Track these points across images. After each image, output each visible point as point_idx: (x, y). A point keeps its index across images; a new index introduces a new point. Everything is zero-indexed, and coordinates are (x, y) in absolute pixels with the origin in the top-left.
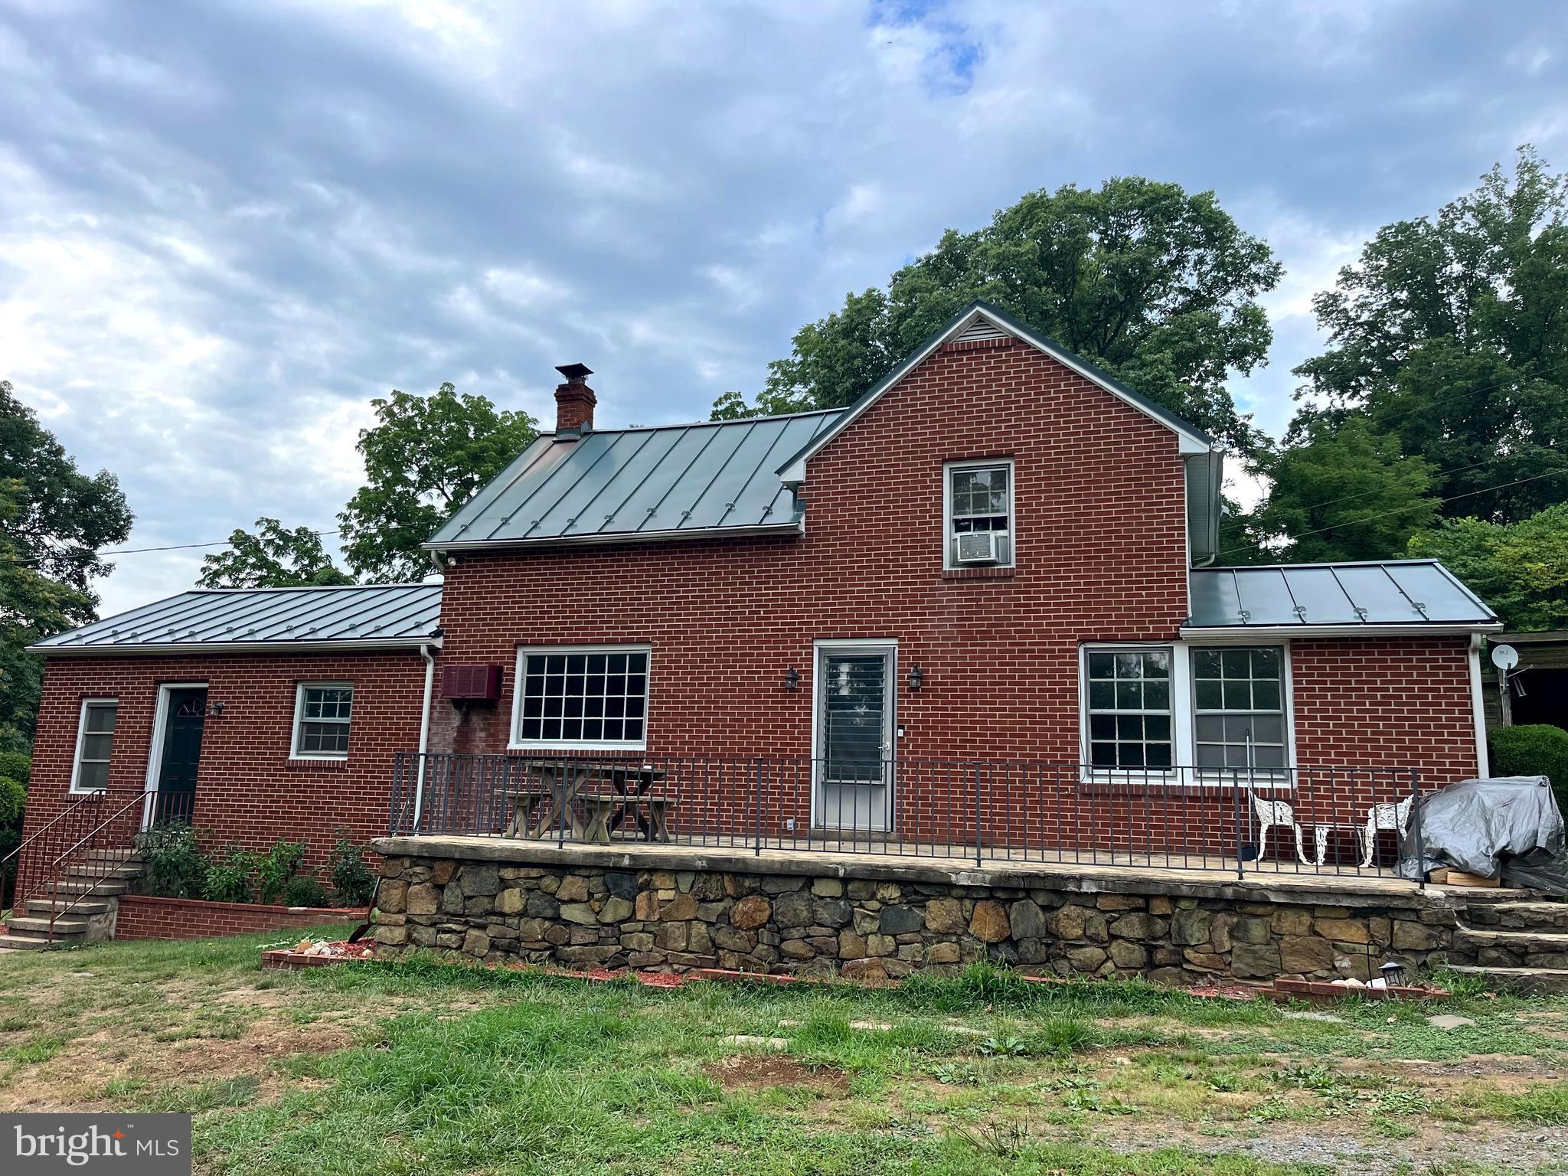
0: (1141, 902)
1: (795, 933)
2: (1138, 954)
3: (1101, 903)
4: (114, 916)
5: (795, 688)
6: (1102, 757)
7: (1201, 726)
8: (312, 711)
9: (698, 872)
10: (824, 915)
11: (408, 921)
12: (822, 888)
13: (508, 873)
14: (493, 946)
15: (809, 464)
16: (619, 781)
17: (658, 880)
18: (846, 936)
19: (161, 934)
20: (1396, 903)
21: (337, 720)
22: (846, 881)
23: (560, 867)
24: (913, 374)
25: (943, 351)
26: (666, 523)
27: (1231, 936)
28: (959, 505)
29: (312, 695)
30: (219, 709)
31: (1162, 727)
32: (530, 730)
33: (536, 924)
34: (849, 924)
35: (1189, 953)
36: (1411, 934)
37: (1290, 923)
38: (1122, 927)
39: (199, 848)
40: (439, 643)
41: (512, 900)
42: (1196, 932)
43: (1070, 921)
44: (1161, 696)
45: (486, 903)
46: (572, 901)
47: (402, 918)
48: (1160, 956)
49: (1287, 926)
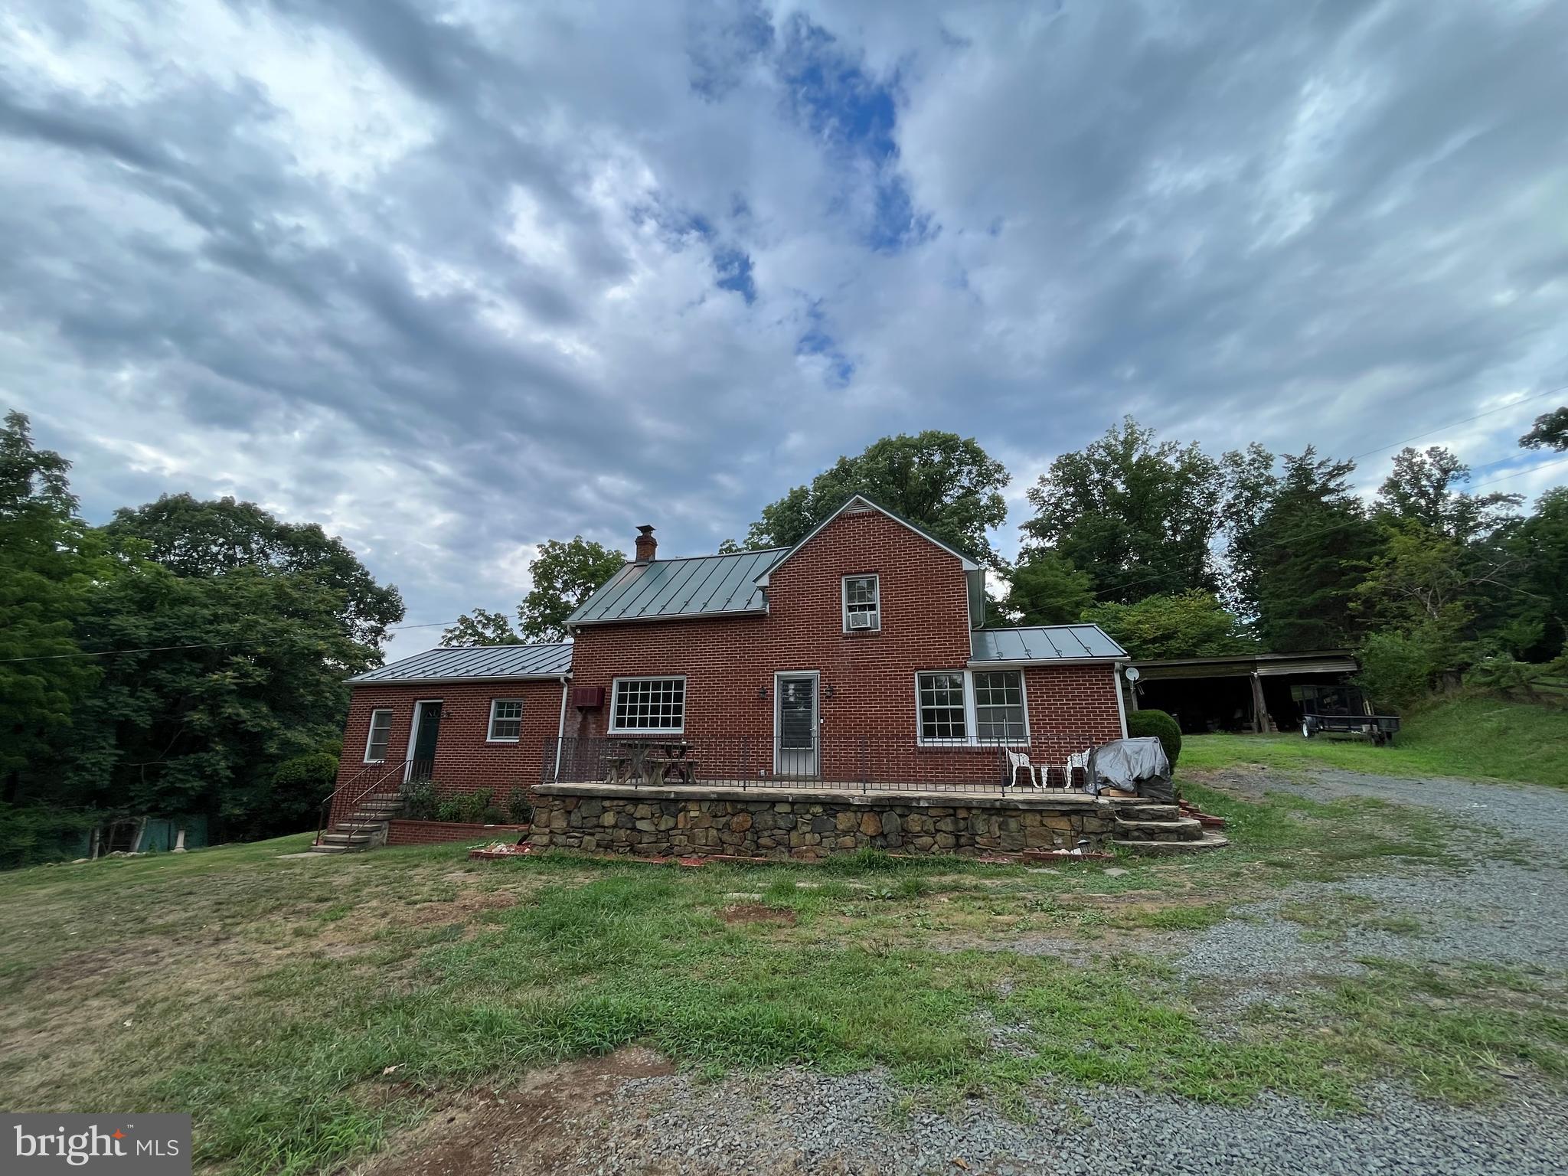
0: (951, 811)
1: (766, 834)
2: (951, 840)
3: (931, 812)
4: (386, 832)
5: (764, 698)
6: (929, 732)
7: (981, 714)
8: (500, 714)
9: (712, 801)
10: (781, 823)
11: (551, 832)
12: (780, 808)
13: (607, 804)
14: (598, 845)
15: (771, 577)
16: (668, 751)
17: (690, 806)
18: (794, 835)
19: (412, 841)
20: (1085, 807)
21: (514, 719)
22: (793, 804)
23: (636, 800)
24: (824, 529)
25: (840, 518)
26: (694, 610)
27: (1000, 829)
28: (850, 598)
29: (500, 705)
30: (448, 714)
31: (959, 715)
32: (620, 723)
33: (622, 832)
34: (795, 828)
35: (978, 839)
36: (1092, 824)
37: (1030, 820)
38: (942, 825)
39: (435, 792)
40: (571, 676)
41: (609, 819)
42: (981, 827)
43: (914, 822)
44: (958, 698)
45: (594, 821)
46: (642, 818)
47: (548, 830)
48: (963, 841)
49: (1028, 822)
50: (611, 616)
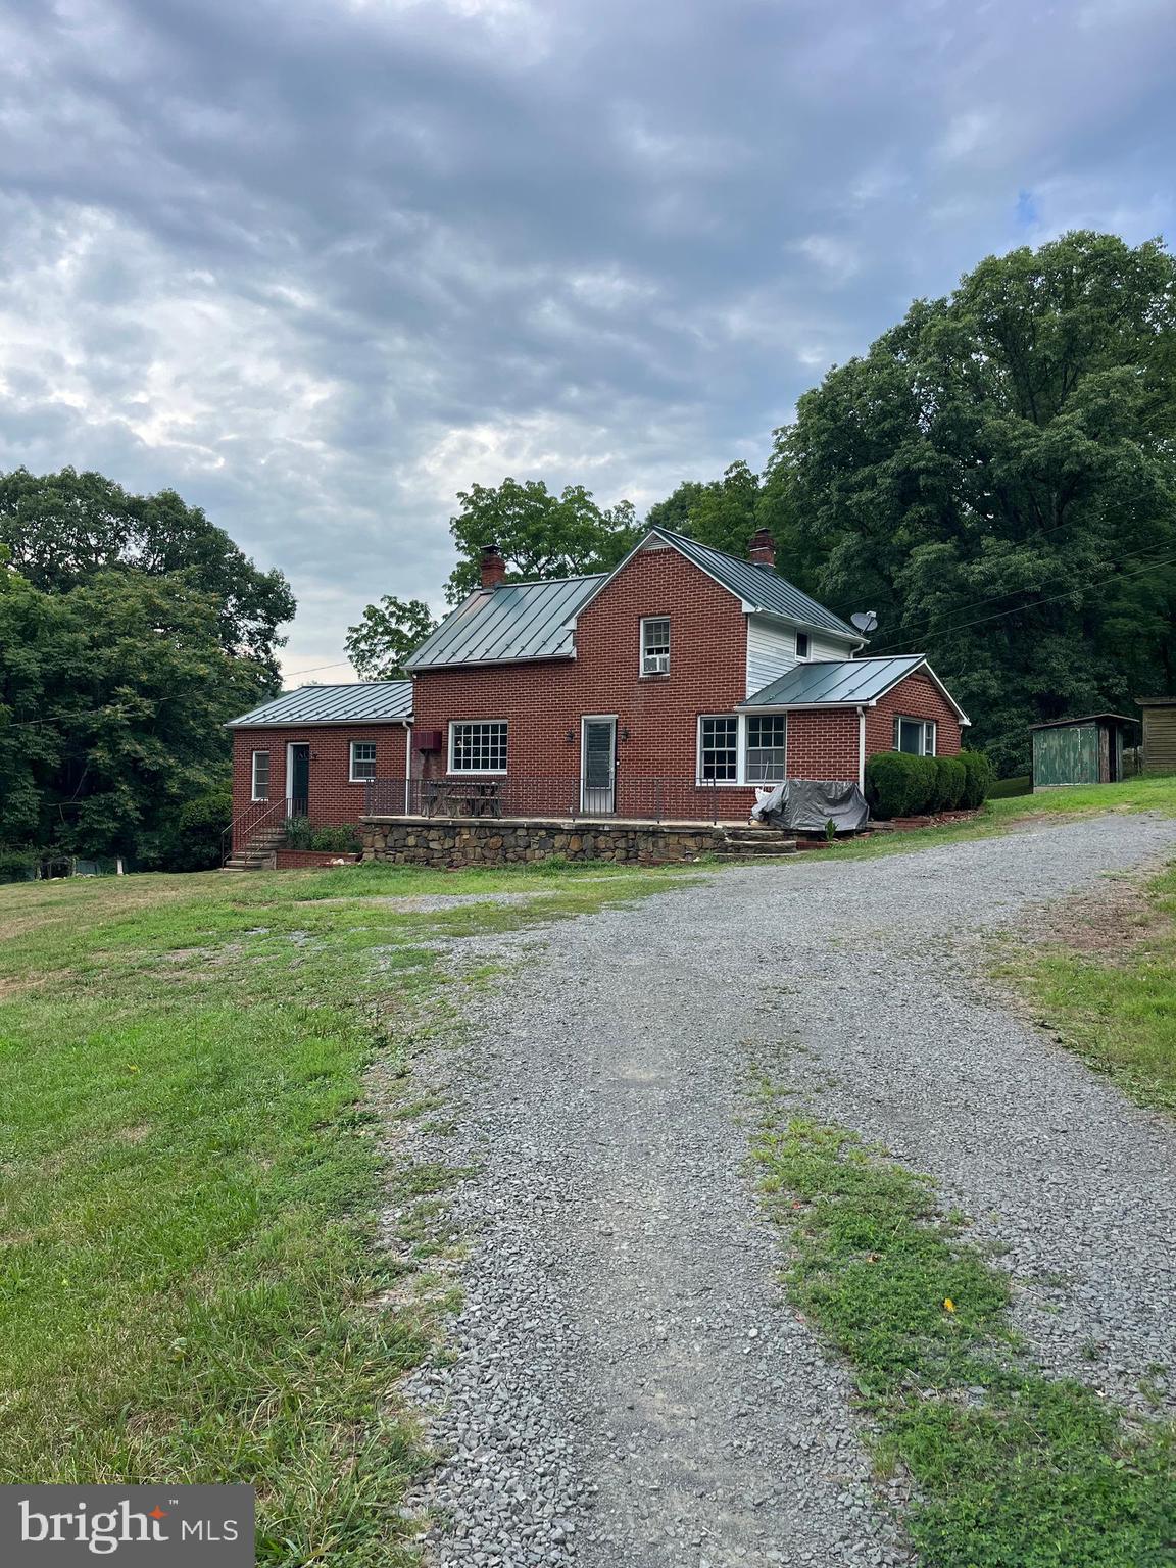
0: (624, 834)
1: (511, 850)
2: (624, 854)
3: (612, 835)
4: (275, 859)
5: (572, 739)
6: (708, 773)
7: (751, 757)
8: (359, 756)
9: (477, 827)
10: (521, 843)
11: (375, 851)
12: (521, 832)
13: (410, 829)
14: (406, 861)
15: (579, 619)
17: (464, 831)
18: (528, 851)
20: (703, 831)
21: (370, 760)
22: (528, 828)
23: (428, 827)
24: (625, 568)
25: (640, 555)
26: (510, 655)
27: (654, 846)
28: (649, 640)
29: (358, 747)
30: (315, 756)
31: (733, 756)
32: (458, 765)
33: (421, 850)
34: (529, 847)
35: (640, 853)
36: (709, 842)
37: (673, 840)
38: (618, 844)
39: (312, 826)
40: (412, 719)
41: (411, 841)
42: (642, 846)
43: (602, 842)
44: (732, 742)
45: (401, 843)
46: (433, 840)
47: (372, 850)
48: (631, 854)
49: (670, 841)
50: (441, 660)
